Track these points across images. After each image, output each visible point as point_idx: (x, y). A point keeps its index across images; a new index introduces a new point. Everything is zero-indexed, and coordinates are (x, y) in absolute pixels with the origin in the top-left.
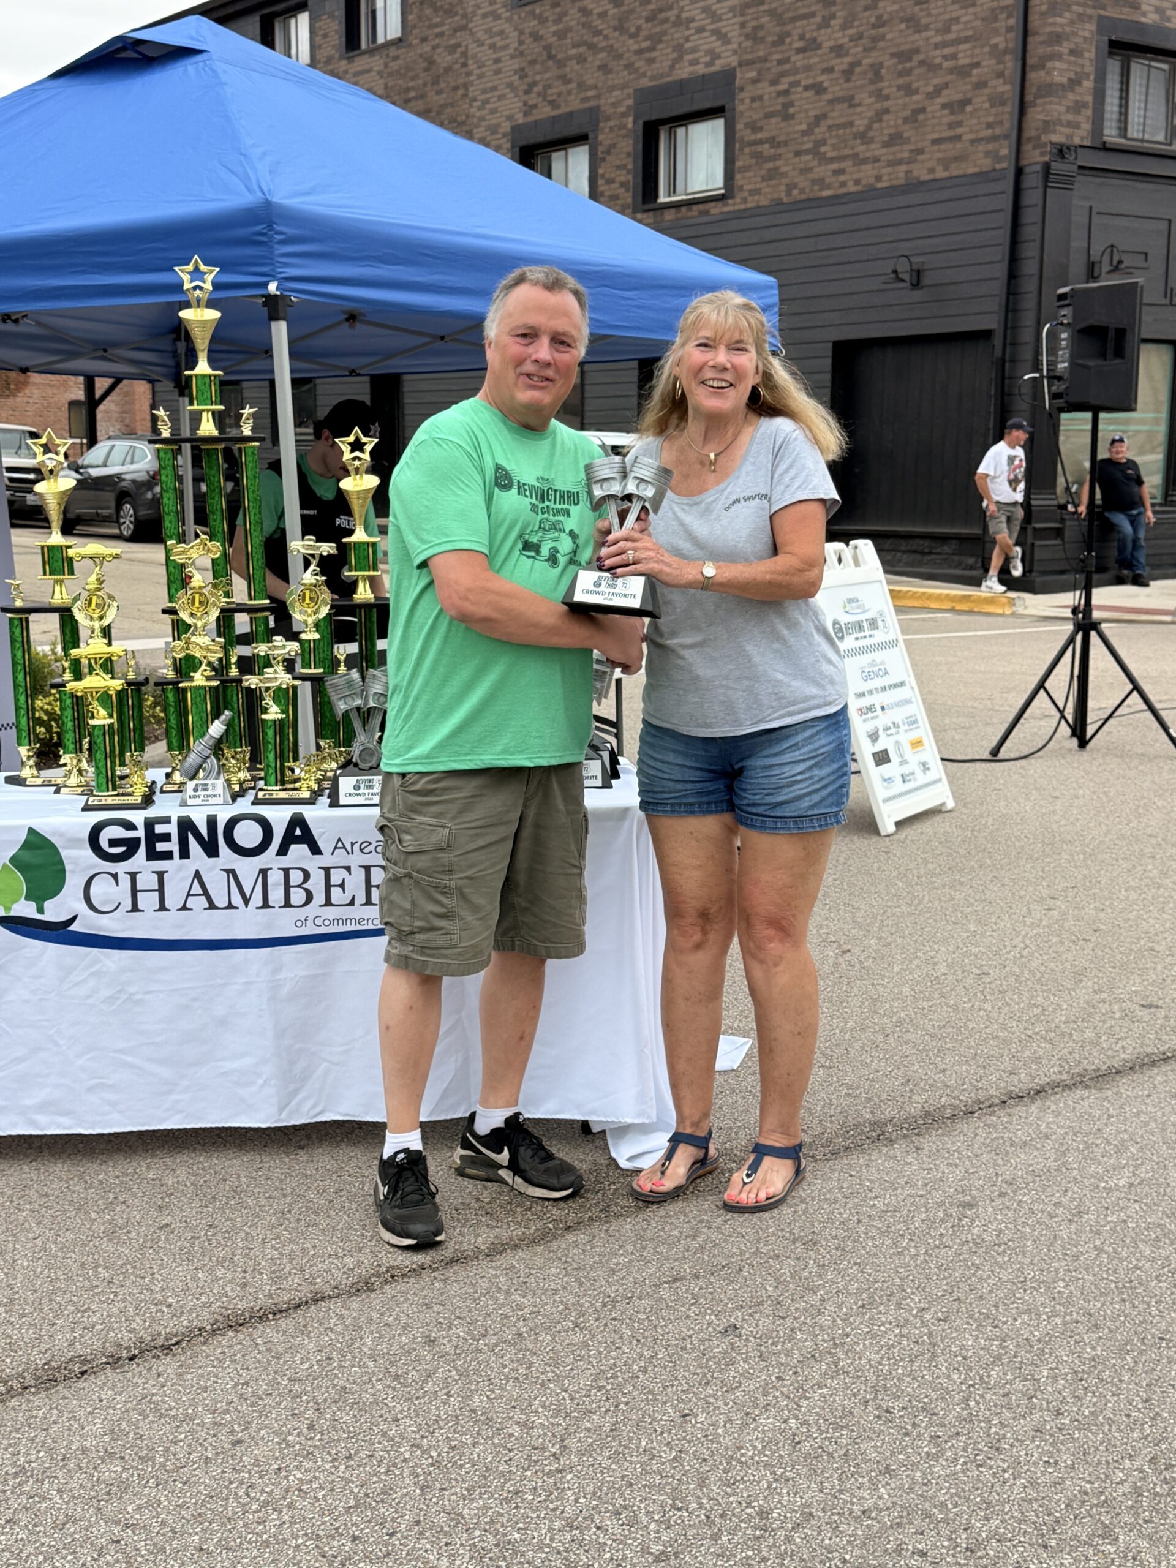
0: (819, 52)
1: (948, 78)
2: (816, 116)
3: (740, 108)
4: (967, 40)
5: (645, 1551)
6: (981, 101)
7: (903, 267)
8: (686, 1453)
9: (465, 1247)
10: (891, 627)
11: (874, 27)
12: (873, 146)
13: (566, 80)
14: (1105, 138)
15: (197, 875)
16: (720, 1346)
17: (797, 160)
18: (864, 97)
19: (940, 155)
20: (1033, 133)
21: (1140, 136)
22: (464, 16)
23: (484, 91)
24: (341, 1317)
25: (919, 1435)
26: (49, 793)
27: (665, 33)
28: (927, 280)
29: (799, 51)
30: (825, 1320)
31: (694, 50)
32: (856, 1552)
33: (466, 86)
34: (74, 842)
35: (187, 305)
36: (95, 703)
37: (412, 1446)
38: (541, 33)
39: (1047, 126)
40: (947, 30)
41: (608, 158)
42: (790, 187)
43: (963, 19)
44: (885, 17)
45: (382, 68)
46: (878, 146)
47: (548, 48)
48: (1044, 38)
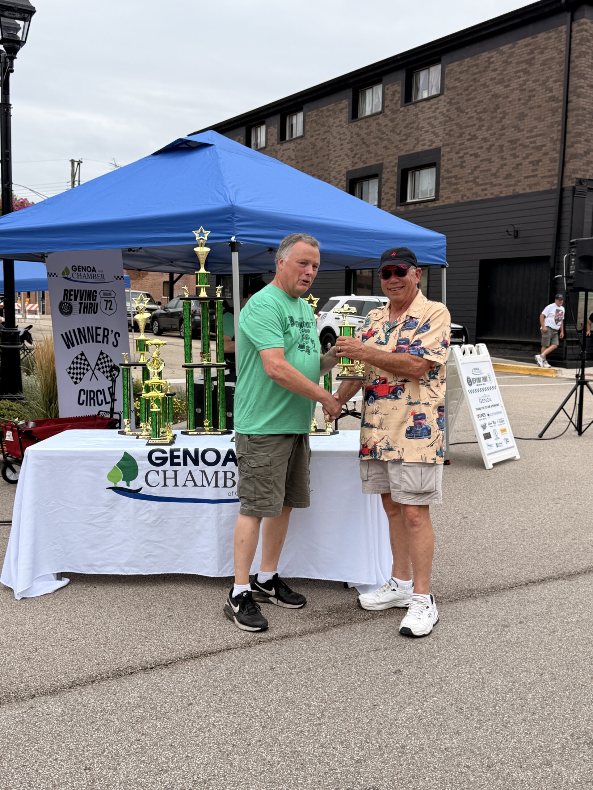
0: (477, 140)
1: (532, 151)
2: (475, 167)
3: (442, 163)
4: (540, 135)
5: (352, 758)
6: (546, 160)
7: (511, 229)
8: (374, 720)
9: (290, 631)
10: (493, 380)
11: (501, 130)
12: (499, 179)
13: (370, 153)
15: (190, 472)
16: (393, 678)
17: (466, 185)
18: (495, 159)
19: (528, 183)
20: (568, 174)
22: (329, 127)
23: (336, 157)
24: (237, 657)
25: (473, 719)
26: (134, 438)
27: (411, 133)
28: (520, 234)
29: (469, 140)
30: (439, 670)
31: (424, 140)
32: (441, 764)
33: (328, 155)
34: (142, 458)
35: (197, 246)
36: (153, 403)
37: (261, 710)
38: (360, 133)
39: (575, 171)
40: (531, 131)
41: (386, 184)
42: (463, 196)
43: (539, 127)
44: (505, 126)
45: (294, 148)
46: (501, 179)
47: (363, 139)
48: (573, 135)
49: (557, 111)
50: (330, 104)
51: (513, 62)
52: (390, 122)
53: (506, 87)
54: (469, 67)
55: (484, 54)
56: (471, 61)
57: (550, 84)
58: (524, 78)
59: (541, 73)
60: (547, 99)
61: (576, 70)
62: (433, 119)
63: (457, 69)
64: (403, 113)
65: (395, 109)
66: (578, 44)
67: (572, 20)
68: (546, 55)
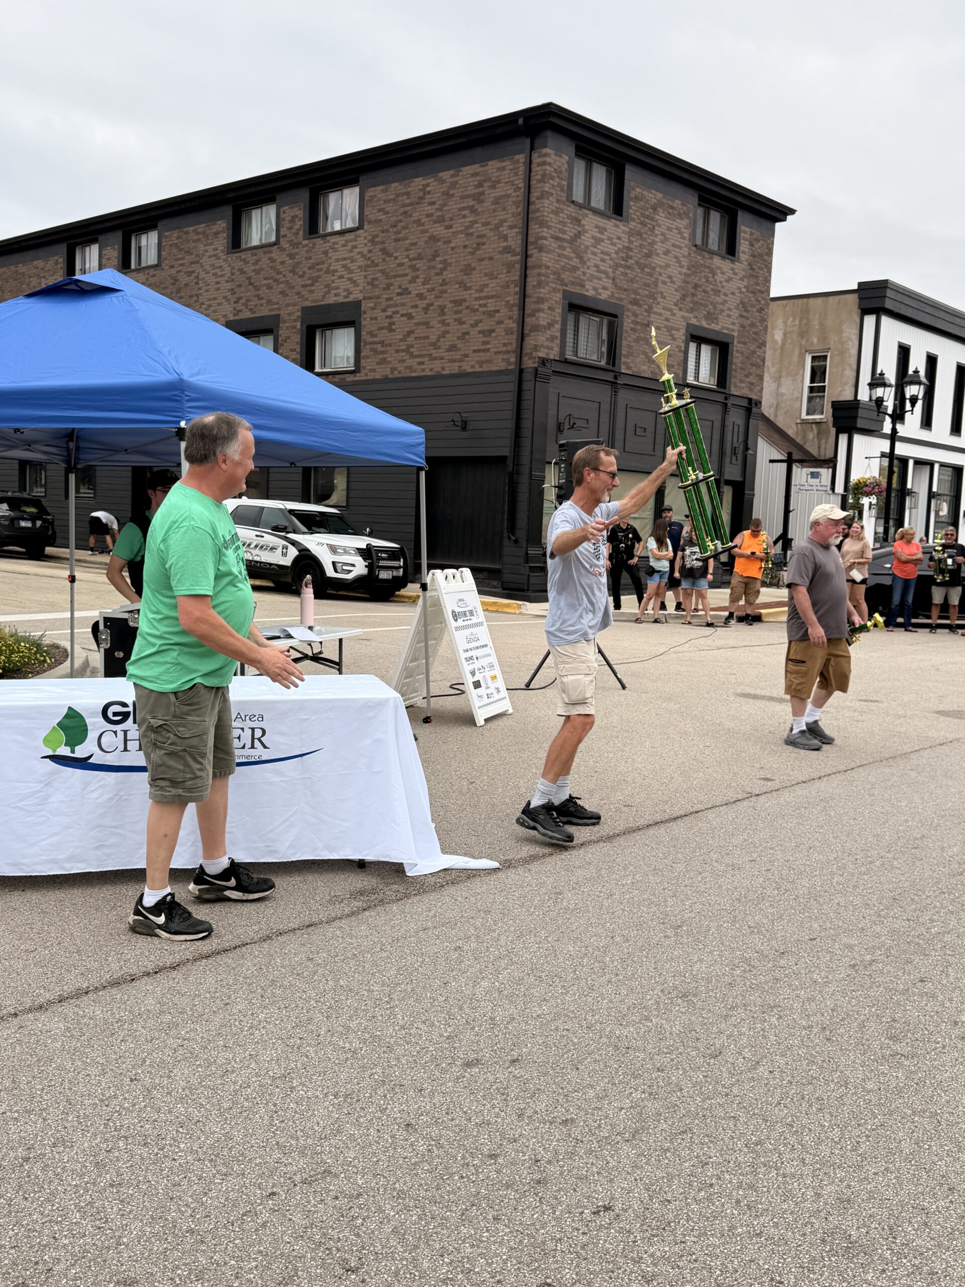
0: (410, 296)
1: (482, 317)
2: (408, 332)
3: (363, 323)
4: (493, 297)
6: (500, 330)
7: (457, 418)
11: (441, 285)
12: (440, 351)
13: (260, 298)
14: (567, 356)
16: (455, 955)
17: (397, 355)
19: (478, 359)
20: (529, 351)
21: (584, 356)
22: (198, 256)
23: (209, 300)
24: (260, 951)
25: (556, 986)
27: (319, 277)
28: (470, 426)
29: (399, 294)
31: (337, 288)
32: (538, 1031)
33: (197, 295)
34: (93, 714)
38: (245, 269)
39: (536, 348)
40: (482, 291)
41: (285, 345)
42: (393, 370)
43: (491, 286)
44: (447, 280)
46: (443, 350)
47: (249, 278)
48: (534, 300)
49: (514, 267)
50: (200, 224)
51: (457, 195)
52: (287, 258)
53: (449, 227)
54: (397, 195)
55: (416, 180)
56: (400, 187)
57: (504, 230)
58: (471, 219)
59: (493, 214)
60: (501, 249)
61: (538, 214)
62: (349, 261)
63: (380, 195)
64: (305, 249)
65: (295, 241)
66: (539, 181)
67: (532, 149)
68: (497, 190)
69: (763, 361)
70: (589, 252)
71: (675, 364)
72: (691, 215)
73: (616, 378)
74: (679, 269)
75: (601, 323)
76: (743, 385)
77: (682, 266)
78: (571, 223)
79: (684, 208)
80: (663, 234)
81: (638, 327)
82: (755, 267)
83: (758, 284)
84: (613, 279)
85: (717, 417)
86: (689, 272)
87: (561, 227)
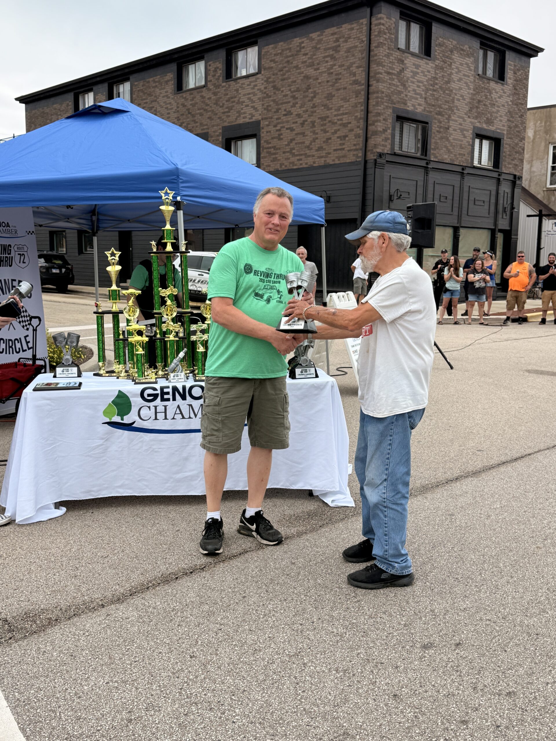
0: (292, 116)
1: (339, 127)
2: (291, 139)
3: (262, 135)
4: (346, 114)
6: (351, 136)
7: (324, 195)
11: (312, 108)
12: (312, 151)
13: (195, 122)
14: (395, 151)
15: (178, 407)
17: (284, 155)
19: (337, 155)
20: (371, 148)
21: (406, 150)
22: (156, 96)
24: (258, 557)
25: (471, 585)
27: (233, 106)
28: (332, 200)
29: (285, 115)
31: (245, 113)
32: (468, 621)
34: (135, 395)
35: (163, 204)
36: (138, 346)
37: (305, 596)
38: (186, 104)
39: (375, 146)
40: (339, 110)
42: (281, 165)
43: (345, 106)
44: (316, 104)
46: (314, 151)
47: (188, 110)
48: (373, 114)
49: (360, 93)
50: (156, 76)
51: (321, 48)
52: (212, 95)
53: (316, 69)
55: (295, 39)
56: (284, 45)
57: (354, 69)
58: (331, 63)
59: (345, 59)
60: (351, 82)
61: (375, 58)
62: (252, 95)
63: (272, 51)
64: (225, 88)
65: (217, 84)
66: (375, 35)
67: (371, 15)
68: (349, 43)
69: (523, 150)
70: (409, 81)
71: (466, 153)
72: (475, 55)
73: (427, 164)
74: (468, 90)
75: (417, 128)
76: (510, 166)
77: (469, 89)
78: (398, 63)
79: (471, 50)
80: (457, 68)
81: (442, 130)
82: (518, 88)
83: (520, 99)
84: (425, 99)
85: (493, 188)
86: (474, 92)
87: (391, 65)
